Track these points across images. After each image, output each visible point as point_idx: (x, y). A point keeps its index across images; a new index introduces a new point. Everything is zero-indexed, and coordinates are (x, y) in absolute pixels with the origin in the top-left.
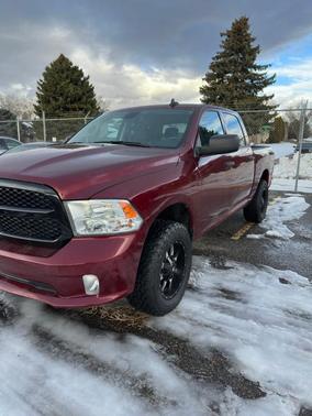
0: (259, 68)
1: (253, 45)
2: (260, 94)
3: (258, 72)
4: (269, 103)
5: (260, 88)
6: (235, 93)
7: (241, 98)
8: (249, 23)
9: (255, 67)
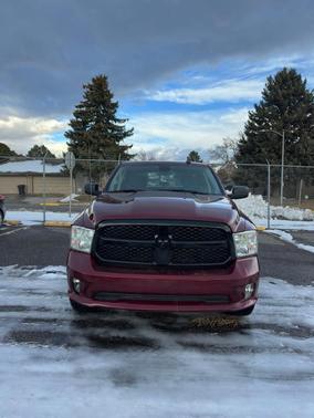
0: (119, 121)
1: (113, 101)
2: (121, 143)
3: (117, 124)
4: (130, 152)
5: (121, 138)
6: (102, 141)
7: (107, 145)
8: (108, 80)
9: (116, 120)
